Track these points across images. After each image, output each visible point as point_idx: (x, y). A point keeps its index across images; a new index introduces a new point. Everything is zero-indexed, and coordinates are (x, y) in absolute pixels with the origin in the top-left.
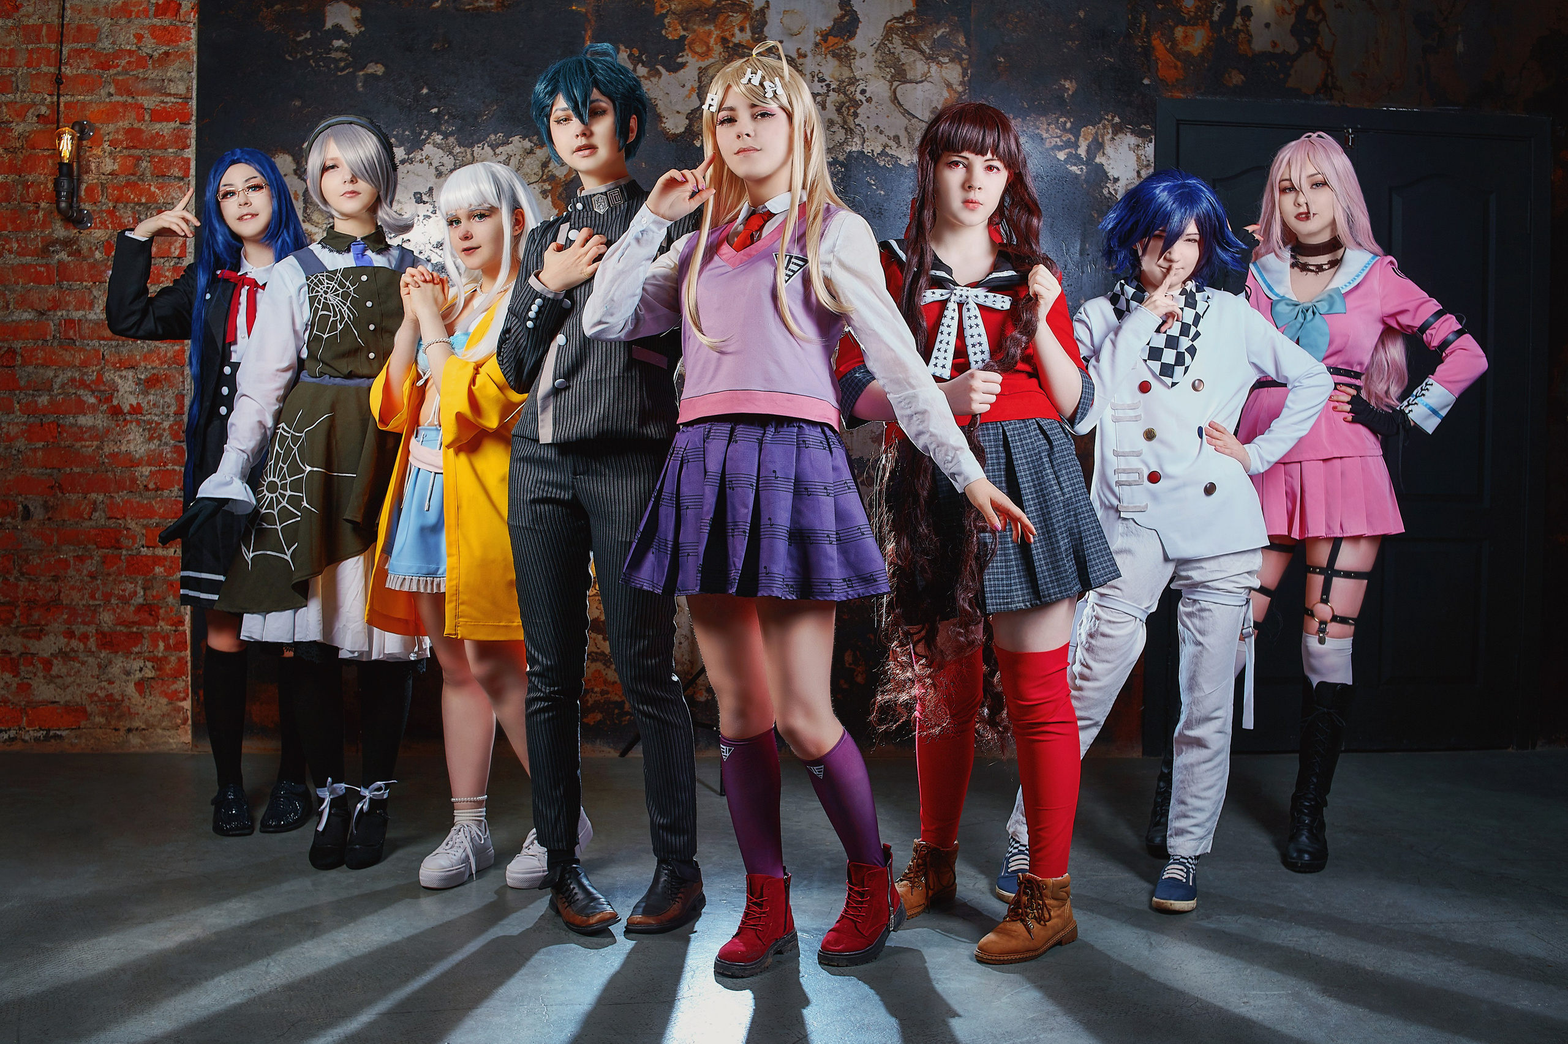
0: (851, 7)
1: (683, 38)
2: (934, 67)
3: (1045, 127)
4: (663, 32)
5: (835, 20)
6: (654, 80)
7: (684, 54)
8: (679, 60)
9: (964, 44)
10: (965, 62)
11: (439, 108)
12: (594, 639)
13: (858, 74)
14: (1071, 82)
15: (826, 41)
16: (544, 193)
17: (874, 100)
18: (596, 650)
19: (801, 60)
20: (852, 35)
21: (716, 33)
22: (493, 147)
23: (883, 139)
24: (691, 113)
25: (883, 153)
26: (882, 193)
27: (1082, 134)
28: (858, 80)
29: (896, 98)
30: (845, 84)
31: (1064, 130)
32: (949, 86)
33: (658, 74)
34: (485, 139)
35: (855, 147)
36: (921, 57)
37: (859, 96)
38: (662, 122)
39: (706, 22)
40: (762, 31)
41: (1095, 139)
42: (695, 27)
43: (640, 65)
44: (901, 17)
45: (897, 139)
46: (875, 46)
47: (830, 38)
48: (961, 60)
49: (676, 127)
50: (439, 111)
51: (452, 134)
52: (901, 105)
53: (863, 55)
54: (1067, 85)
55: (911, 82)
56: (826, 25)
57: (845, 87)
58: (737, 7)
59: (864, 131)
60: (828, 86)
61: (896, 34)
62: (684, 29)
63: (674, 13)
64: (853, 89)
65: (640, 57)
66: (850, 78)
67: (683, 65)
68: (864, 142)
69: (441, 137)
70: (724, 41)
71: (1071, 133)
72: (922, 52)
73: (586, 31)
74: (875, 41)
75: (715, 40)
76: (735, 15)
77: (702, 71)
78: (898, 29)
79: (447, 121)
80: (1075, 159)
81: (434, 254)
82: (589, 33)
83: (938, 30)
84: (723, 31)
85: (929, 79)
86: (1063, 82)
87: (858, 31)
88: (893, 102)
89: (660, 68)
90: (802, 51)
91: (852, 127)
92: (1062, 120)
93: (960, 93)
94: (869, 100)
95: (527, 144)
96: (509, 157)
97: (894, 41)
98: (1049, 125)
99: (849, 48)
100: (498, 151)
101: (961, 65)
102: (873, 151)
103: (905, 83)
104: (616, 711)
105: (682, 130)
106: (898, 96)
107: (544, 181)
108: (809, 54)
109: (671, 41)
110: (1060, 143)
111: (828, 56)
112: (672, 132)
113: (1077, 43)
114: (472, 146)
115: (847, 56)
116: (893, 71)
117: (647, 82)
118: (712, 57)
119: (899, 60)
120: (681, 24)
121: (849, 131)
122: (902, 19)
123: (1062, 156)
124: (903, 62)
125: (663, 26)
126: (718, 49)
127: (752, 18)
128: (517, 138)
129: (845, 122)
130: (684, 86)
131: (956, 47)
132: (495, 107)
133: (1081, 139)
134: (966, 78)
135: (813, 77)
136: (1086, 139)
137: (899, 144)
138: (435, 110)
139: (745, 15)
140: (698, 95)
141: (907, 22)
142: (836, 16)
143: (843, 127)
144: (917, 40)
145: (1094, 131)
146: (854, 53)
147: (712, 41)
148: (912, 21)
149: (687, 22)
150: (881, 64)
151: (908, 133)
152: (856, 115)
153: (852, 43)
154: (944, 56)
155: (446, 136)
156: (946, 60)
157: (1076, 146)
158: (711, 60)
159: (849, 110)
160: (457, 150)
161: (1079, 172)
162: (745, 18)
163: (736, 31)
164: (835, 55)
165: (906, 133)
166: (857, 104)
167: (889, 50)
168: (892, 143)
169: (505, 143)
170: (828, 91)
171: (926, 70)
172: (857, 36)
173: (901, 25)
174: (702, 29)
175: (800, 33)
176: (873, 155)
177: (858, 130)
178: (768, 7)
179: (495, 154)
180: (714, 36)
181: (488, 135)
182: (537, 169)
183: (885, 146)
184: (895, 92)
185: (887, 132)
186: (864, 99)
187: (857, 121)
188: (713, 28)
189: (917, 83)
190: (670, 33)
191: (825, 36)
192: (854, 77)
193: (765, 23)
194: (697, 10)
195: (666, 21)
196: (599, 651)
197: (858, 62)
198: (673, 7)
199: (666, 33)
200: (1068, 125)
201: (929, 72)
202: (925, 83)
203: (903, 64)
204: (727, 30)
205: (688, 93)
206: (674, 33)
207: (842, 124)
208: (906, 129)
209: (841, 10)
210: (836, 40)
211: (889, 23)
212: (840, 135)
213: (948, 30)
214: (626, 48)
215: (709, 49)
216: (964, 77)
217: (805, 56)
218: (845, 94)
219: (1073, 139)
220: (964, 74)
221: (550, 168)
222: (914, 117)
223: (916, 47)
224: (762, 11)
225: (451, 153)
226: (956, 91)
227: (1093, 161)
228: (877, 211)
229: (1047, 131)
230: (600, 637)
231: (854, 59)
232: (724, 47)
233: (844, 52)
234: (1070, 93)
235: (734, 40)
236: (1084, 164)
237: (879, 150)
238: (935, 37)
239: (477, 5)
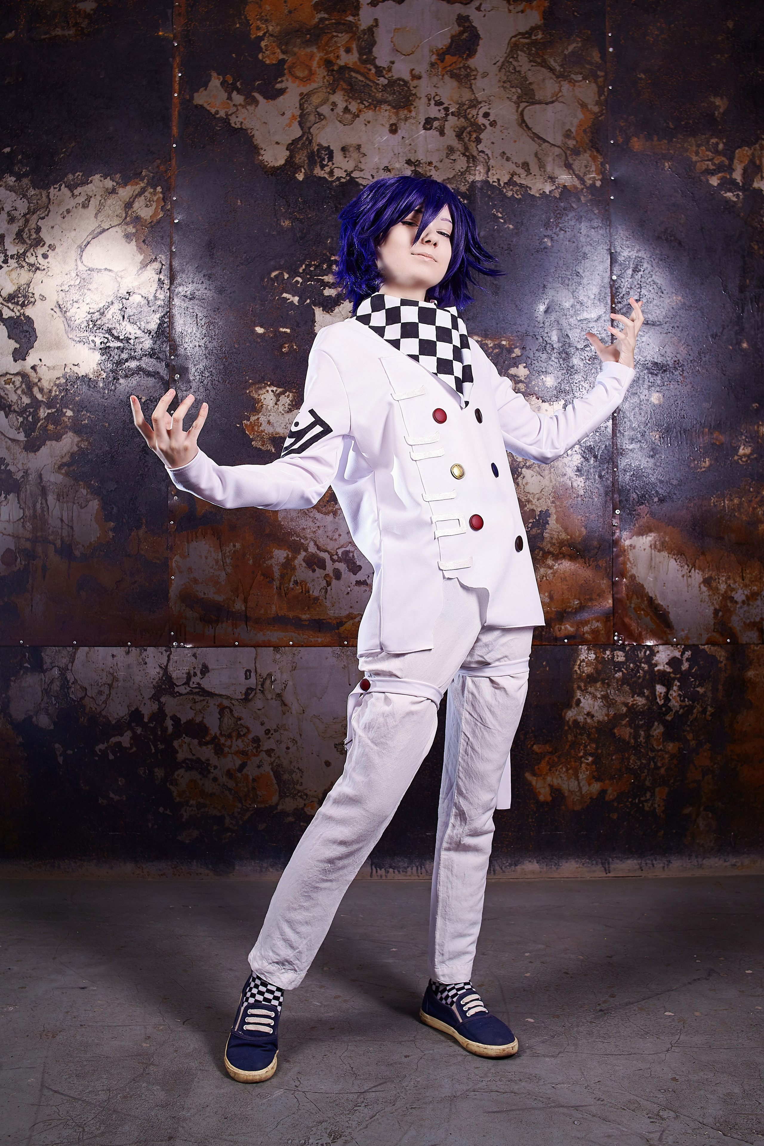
0: (471, 22)
1: (282, 62)
2: (566, 86)
3: (694, 148)
4: (260, 56)
5: (453, 37)
6: (251, 108)
7: (284, 79)
8: (278, 86)
9: (599, 60)
10: (601, 79)
11: (12, 147)
12: (189, 745)
13: (480, 95)
14: (722, 98)
15: (442, 60)
16: (128, 237)
17: (499, 123)
18: (190, 757)
19: (415, 82)
20: (472, 52)
21: (318, 55)
22: (71, 188)
23: (511, 167)
24: (292, 144)
25: (510, 182)
26: (511, 226)
27: (737, 156)
28: (480, 103)
29: (523, 121)
30: (465, 107)
31: (717, 152)
32: (583, 106)
33: (256, 102)
34: (62, 179)
35: (478, 175)
36: (551, 75)
37: (481, 120)
38: (259, 155)
39: (307, 43)
40: (370, 52)
41: (752, 162)
42: (296, 50)
43: (235, 93)
44: (527, 33)
45: (526, 166)
46: (499, 64)
47: (447, 57)
48: (595, 77)
49: (276, 159)
50: (12, 150)
51: (26, 175)
52: (529, 129)
53: (485, 75)
54: (718, 102)
55: (540, 103)
56: (443, 42)
57: (466, 111)
58: (341, 27)
59: (489, 158)
60: (446, 109)
61: (522, 51)
62: (283, 52)
63: (272, 35)
64: (474, 112)
65: (234, 84)
66: (471, 101)
67: (282, 92)
68: (489, 170)
69: (14, 179)
70: (328, 63)
71: (724, 156)
72: (552, 70)
73: (174, 58)
74: (498, 59)
75: (318, 63)
76: (340, 35)
77: (304, 98)
78: (524, 45)
79: (21, 162)
80: (729, 184)
81: (5, 309)
82: (178, 60)
83: (569, 45)
84: (327, 53)
85: (560, 99)
86: (712, 99)
87: (480, 49)
88: (520, 125)
89: (256, 95)
90: (416, 72)
91: (475, 153)
92: (714, 140)
93: (595, 114)
94: (493, 124)
95: (109, 183)
96: (89, 199)
97: (519, 58)
98: (699, 146)
99: (468, 67)
100: (76, 192)
101: (596, 82)
102: (499, 180)
103: (533, 103)
104: (215, 828)
105: (282, 162)
106: (526, 118)
107: (127, 224)
108: (424, 75)
109: (268, 65)
110: (712, 167)
111: (446, 77)
112: (271, 164)
113: (726, 56)
114: (47, 187)
115: (467, 76)
116: (519, 91)
117: (244, 110)
118: (314, 81)
119: (525, 78)
120: (279, 46)
121: (472, 159)
122: (528, 34)
123: (714, 181)
124: (530, 81)
125: (260, 50)
126: (321, 72)
127: (359, 38)
128: (97, 176)
129: (467, 149)
130: (283, 114)
131: (590, 63)
132: (73, 144)
133: (736, 161)
134: (603, 98)
135: (429, 100)
136: (741, 162)
137: (528, 172)
138: (7, 150)
139: (350, 35)
140: (300, 124)
141: (534, 38)
142: (454, 33)
143: (464, 155)
144: (546, 57)
145: (750, 153)
146: (475, 73)
147: (315, 64)
148: (540, 36)
149: (287, 44)
150: (506, 84)
151: (539, 159)
152: (478, 141)
153: (472, 62)
154: (577, 73)
155: (19, 178)
156: (580, 78)
157: (730, 169)
158: (314, 85)
159: (471, 135)
160: (32, 192)
161: (735, 199)
162: (351, 38)
163: (342, 52)
164: (453, 76)
165: (536, 160)
166: (479, 129)
167: (515, 69)
168: (520, 171)
169: (85, 182)
170: (447, 115)
171: (557, 89)
172: (478, 55)
173: (527, 41)
174: (303, 52)
175: (413, 53)
176: (499, 185)
177: (481, 157)
178: (377, 25)
179: (73, 195)
180: (317, 59)
181: (66, 175)
182: (120, 211)
183: (513, 174)
184: (522, 114)
185: (514, 159)
186: (487, 123)
187: (480, 147)
188: (315, 50)
189: (547, 104)
190: (268, 56)
191: (442, 55)
192: (476, 99)
193: (373, 43)
194: (298, 31)
195: (263, 44)
196: (194, 758)
197: (479, 83)
198: (271, 28)
199: (263, 58)
200: (721, 146)
201: (560, 91)
202: (556, 104)
203: (530, 84)
204: (331, 52)
205: (288, 122)
206: (272, 56)
207: (463, 151)
208: (536, 155)
209: (459, 26)
210: (454, 59)
211: (514, 39)
212: (462, 163)
213: (580, 45)
214: (219, 74)
215: (311, 73)
216: (600, 96)
217: (419, 78)
218: (466, 118)
219: (727, 162)
220: (600, 93)
221: (135, 209)
222: (545, 141)
223: (544, 64)
224: (370, 30)
225: (24, 196)
226: (591, 112)
227: (751, 185)
228: (506, 247)
229: (697, 153)
230: (196, 741)
231: (475, 79)
232: (328, 71)
233: (463, 72)
234: (721, 110)
235: (338, 62)
236: (740, 190)
237: (505, 179)
238: (566, 52)
239: (53, 34)
